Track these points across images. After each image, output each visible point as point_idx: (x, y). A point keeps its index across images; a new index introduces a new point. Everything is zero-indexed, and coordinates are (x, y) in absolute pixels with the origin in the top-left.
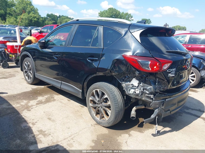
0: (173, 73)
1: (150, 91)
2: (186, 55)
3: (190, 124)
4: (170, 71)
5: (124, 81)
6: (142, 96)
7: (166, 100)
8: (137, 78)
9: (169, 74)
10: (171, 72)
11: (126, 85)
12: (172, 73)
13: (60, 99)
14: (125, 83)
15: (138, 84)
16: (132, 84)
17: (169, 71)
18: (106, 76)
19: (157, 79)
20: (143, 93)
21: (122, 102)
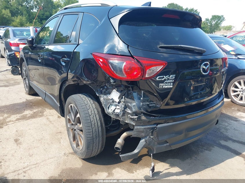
0: (169, 83)
1: (134, 110)
2: (204, 54)
3: (216, 166)
4: (163, 79)
5: (101, 93)
6: (124, 117)
7: (159, 126)
8: (118, 89)
9: (160, 84)
10: (165, 80)
11: (104, 100)
12: (166, 83)
13: (49, 115)
14: (103, 96)
15: (119, 98)
16: (112, 99)
17: (159, 78)
18: (80, 85)
19: (143, 92)
20: (124, 113)
21: (99, 124)
